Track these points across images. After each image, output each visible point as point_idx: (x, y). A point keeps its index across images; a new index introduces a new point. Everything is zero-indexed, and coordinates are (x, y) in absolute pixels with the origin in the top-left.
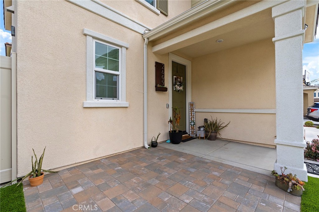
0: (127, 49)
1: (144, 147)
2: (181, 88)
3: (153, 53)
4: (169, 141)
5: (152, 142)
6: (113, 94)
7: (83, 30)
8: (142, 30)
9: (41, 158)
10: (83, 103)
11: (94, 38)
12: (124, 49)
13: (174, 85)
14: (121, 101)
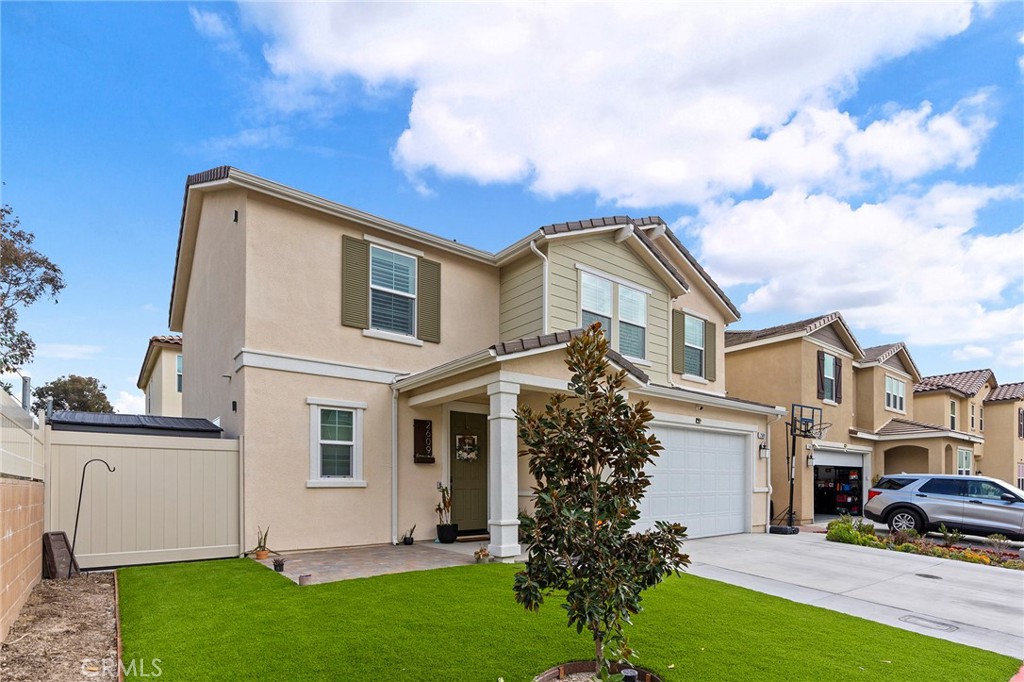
0: (364, 409)
1: (392, 544)
2: (473, 455)
3: (412, 407)
4: (438, 540)
5: (405, 538)
6: (346, 471)
7: (306, 400)
8: (390, 379)
9: (266, 535)
10: (306, 483)
11: (318, 405)
12: (360, 412)
13: (453, 450)
14: (356, 480)
